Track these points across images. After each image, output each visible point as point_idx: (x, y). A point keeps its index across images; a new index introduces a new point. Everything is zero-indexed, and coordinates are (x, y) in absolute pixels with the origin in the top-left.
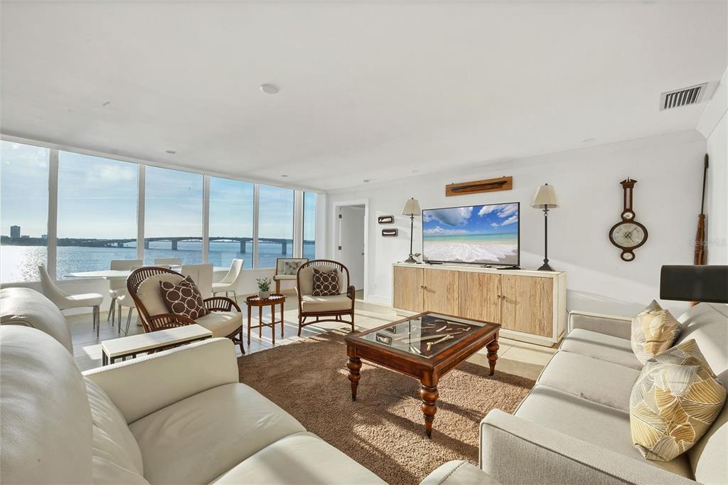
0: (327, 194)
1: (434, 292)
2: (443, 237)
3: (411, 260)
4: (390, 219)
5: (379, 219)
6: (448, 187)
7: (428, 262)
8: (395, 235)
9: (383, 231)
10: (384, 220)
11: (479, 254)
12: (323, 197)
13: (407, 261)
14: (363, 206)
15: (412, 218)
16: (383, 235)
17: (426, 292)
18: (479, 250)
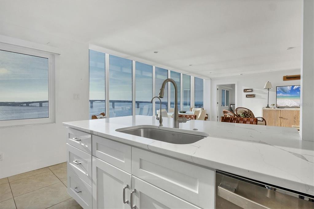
0: (211, 79)
1: (287, 119)
2: (283, 97)
3: (268, 107)
4: (251, 90)
5: (244, 90)
6: (284, 77)
7: (278, 107)
8: (254, 97)
9: (246, 95)
10: (247, 91)
11: (293, 104)
12: (209, 81)
13: (266, 107)
14: (234, 85)
15: (268, 90)
16: (247, 97)
17: (282, 119)
18: (293, 102)
